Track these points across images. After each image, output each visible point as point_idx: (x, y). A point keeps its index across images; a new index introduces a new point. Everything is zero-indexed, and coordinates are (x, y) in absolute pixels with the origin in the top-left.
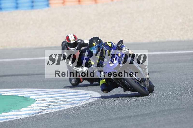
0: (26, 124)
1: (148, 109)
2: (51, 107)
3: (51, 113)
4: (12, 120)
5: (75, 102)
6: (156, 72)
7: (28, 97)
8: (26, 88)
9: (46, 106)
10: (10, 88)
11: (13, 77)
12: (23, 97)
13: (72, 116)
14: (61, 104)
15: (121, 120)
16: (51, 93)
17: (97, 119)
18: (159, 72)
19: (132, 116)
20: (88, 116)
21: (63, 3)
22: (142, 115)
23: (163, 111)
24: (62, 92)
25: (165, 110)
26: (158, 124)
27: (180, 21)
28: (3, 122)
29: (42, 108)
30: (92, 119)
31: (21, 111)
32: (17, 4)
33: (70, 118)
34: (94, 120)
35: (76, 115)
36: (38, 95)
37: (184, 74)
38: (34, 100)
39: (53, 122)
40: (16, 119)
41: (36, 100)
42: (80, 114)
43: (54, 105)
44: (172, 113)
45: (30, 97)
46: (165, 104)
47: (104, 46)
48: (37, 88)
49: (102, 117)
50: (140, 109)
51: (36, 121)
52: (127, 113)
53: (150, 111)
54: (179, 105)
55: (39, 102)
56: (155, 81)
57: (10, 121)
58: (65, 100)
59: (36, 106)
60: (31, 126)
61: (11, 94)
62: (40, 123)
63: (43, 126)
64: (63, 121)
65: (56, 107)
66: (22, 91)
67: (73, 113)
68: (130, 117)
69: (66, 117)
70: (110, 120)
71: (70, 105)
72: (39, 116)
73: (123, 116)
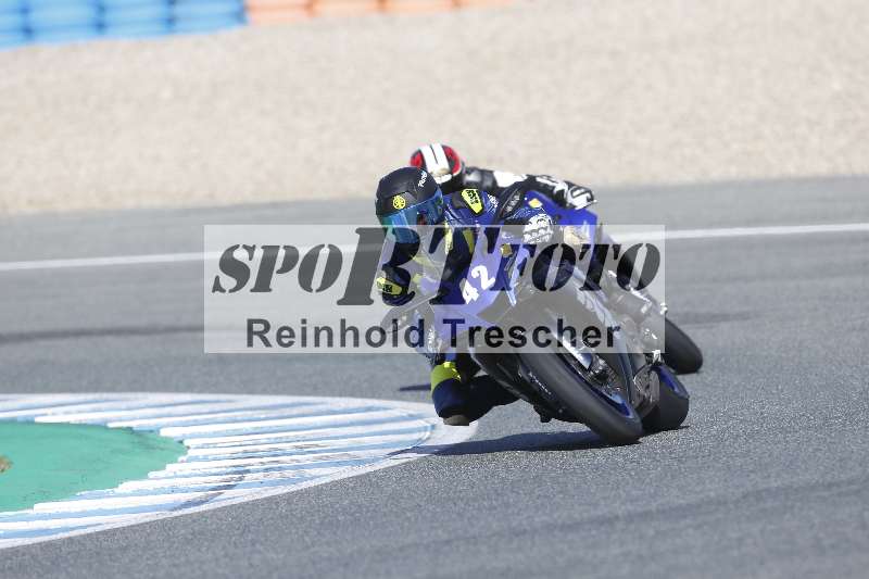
0: (140, 553)
1: (690, 488)
2: (255, 475)
3: (255, 504)
4: (81, 536)
5: (363, 454)
6: (725, 317)
7: (151, 431)
8: (143, 389)
9: (235, 473)
10: (72, 390)
11: (83, 341)
12: (130, 429)
13: (349, 517)
14: (298, 461)
15: (570, 536)
16: (256, 414)
17: (460, 532)
18: (743, 317)
19: (617, 517)
20: (420, 518)
21: (309, 7)
22: (664, 512)
23: (759, 495)
24: (305, 409)
25: (768, 490)
26: (735, 553)
27: (837, 86)
28: (40, 544)
29: (215, 481)
30: (440, 532)
31: (120, 495)
32: (102, 9)
33: (337, 528)
34: (445, 537)
35: (368, 511)
36: (196, 423)
37: (854, 329)
38: (179, 447)
39: (262, 544)
40: (98, 529)
41: (186, 443)
42: (385, 510)
43: (267, 470)
44: (798, 504)
45: (159, 432)
46: (766, 464)
47: (447, 209)
48: (190, 388)
49: (482, 523)
50: (654, 484)
51: (188, 542)
52: (596, 505)
53: (702, 496)
54: (833, 470)
55: (201, 453)
56: (723, 359)
57: (71, 539)
58: (317, 446)
59: (186, 473)
60: (164, 561)
61: (73, 419)
62: (204, 549)
63: (217, 560)
64: (307, 539)
65: (276, 475)
66: (124, 405)
67: (352, 503)
68: (609, 521)
69: (322, 523)
70: (518, 533)
71: (341, 469)
72: (202, 514)
73: (576, 516)
